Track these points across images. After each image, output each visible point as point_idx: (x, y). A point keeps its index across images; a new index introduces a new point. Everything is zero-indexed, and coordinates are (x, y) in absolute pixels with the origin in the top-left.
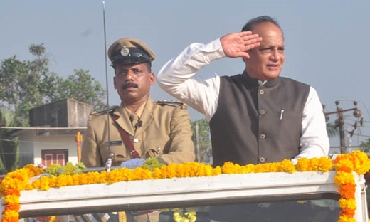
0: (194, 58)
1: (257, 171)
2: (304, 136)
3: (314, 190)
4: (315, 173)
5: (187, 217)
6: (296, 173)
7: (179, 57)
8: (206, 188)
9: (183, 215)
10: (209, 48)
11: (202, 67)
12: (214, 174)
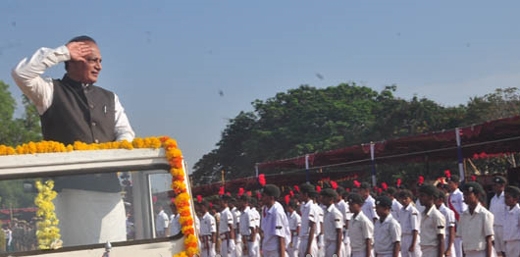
0: (48, 58)
1: (101, 148)
2: (117, 125)
3: (149, 162)
4: (148, 149)
5: (47, 185)
6: (134, 150)
7: (35, 57)
8: (63, 161)
9: (43, 183)
10: (59, 51)
11: (53, 66)
12: (68, 151)
